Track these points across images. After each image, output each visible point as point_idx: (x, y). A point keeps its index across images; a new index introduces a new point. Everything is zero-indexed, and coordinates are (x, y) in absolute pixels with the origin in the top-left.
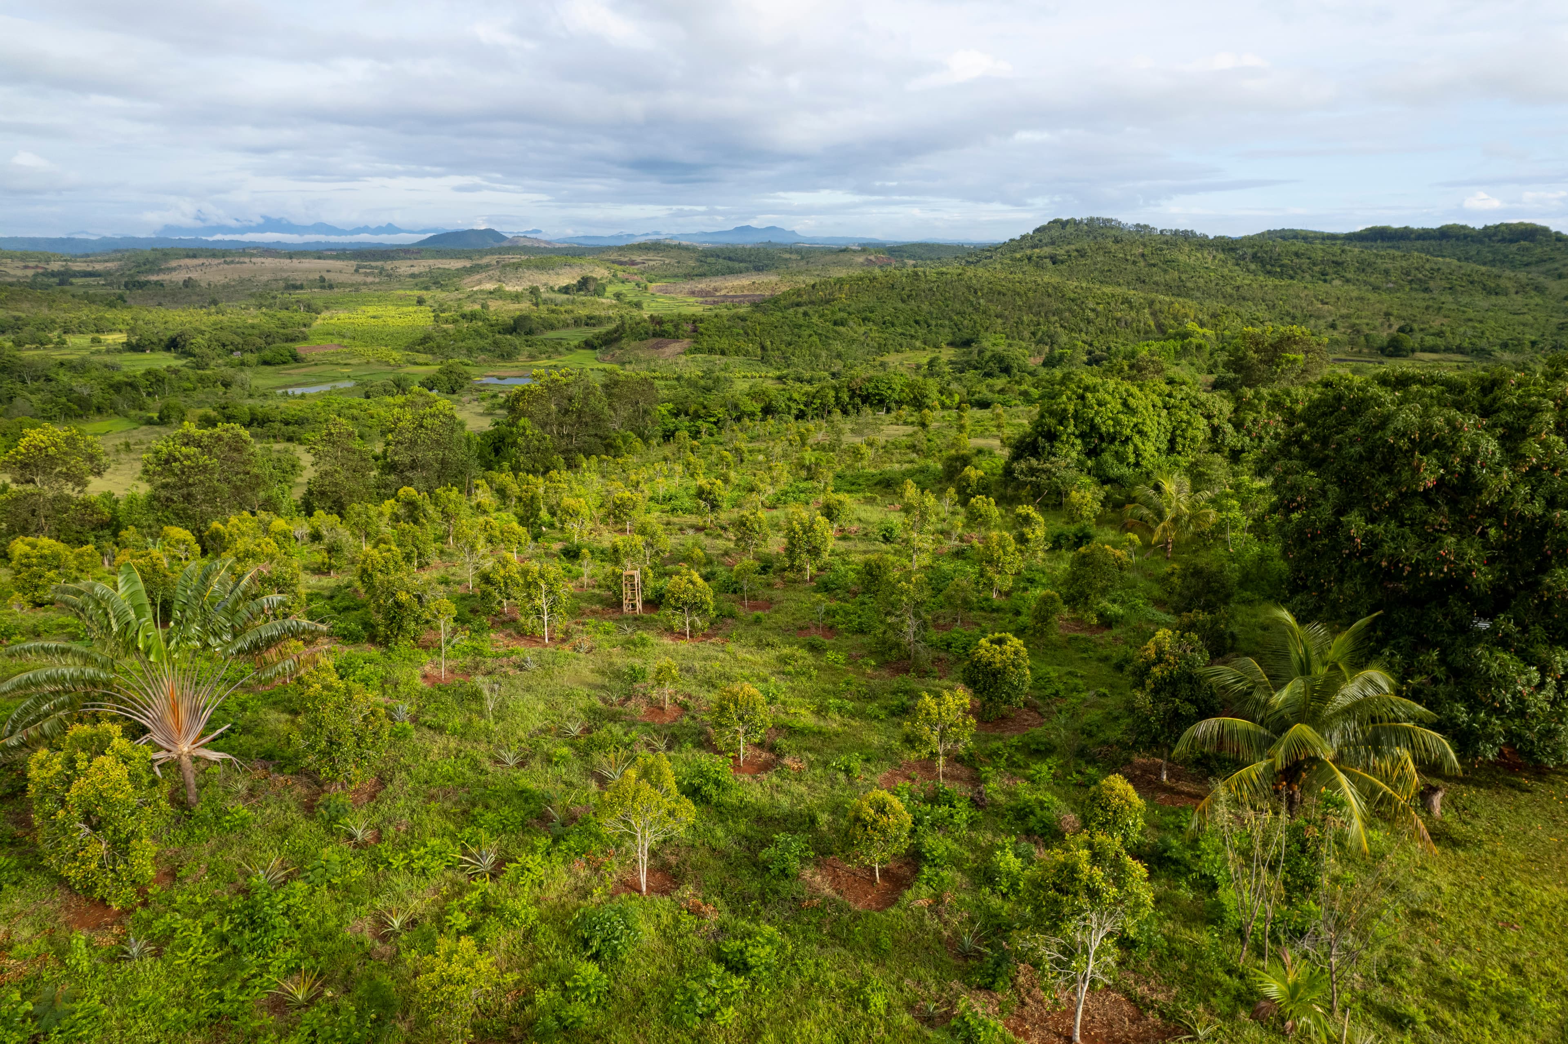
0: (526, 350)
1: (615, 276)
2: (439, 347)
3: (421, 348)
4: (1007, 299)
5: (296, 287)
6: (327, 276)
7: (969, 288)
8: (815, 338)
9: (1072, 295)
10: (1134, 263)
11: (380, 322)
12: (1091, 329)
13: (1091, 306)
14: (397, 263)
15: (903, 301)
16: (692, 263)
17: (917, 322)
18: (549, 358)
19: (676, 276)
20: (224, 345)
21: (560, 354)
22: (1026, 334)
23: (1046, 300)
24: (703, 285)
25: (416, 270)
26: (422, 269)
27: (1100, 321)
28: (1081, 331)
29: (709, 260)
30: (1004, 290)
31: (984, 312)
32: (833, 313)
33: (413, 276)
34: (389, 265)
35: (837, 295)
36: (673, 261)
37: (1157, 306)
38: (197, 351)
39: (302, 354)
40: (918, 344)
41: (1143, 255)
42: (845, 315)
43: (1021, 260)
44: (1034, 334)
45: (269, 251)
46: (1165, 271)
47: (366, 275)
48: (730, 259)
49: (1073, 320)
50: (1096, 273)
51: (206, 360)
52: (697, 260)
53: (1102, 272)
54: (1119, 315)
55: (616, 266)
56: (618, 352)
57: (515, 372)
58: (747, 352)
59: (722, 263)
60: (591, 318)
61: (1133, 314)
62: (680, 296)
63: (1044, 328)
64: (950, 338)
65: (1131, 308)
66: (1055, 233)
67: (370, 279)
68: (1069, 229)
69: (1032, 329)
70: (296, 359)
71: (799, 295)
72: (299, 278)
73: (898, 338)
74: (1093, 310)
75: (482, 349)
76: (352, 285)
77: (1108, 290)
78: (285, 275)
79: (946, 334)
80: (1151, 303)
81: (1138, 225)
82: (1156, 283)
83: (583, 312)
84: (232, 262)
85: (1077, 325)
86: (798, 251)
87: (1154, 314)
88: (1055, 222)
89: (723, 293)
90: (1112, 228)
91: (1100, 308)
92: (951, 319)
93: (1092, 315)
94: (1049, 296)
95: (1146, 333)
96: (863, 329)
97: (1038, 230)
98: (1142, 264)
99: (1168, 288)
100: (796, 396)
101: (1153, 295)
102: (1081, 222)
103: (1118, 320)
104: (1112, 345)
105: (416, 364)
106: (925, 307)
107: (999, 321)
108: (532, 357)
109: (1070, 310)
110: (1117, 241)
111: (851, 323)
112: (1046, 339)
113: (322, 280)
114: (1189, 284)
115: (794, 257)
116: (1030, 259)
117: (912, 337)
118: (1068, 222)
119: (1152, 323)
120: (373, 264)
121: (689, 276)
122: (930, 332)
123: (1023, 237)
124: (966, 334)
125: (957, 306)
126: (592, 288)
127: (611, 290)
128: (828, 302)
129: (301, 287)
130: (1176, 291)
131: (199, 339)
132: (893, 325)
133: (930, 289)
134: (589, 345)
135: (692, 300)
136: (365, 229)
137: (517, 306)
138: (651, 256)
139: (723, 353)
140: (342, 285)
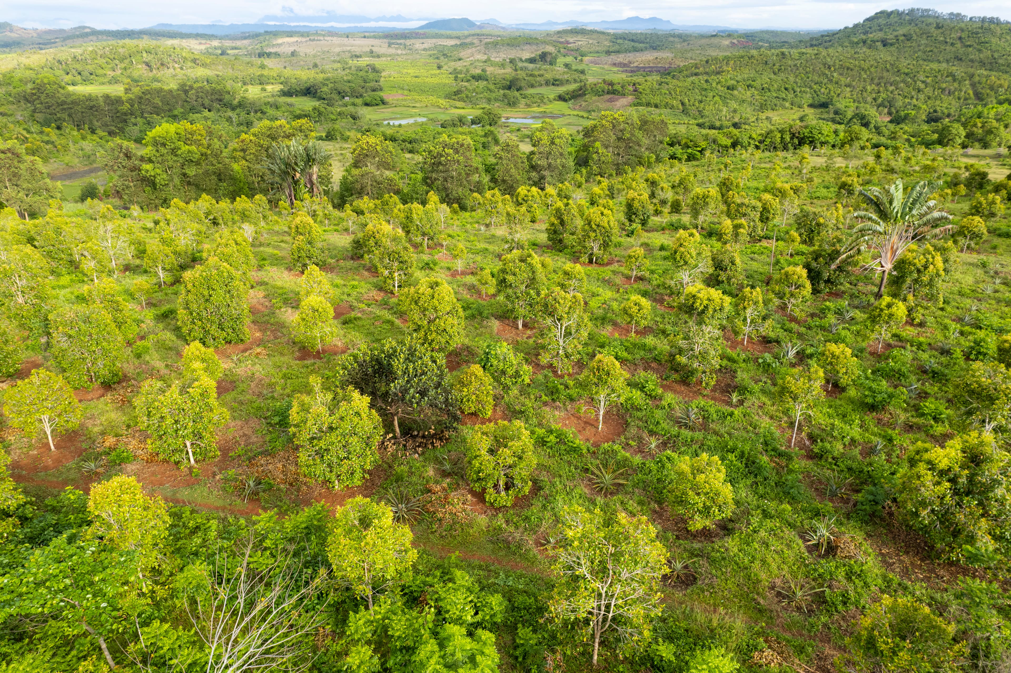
0: (523, 101)
1: (559, 52)
2: (467, 97)
3: (456, 97)
4: (854, 73)
5: (357, 56)
6: (374, 49)
7: (824, 64)
8: (717, 98)
9: (906, 71)
10: (952, 44)
11: (419, 80)
12: (922, 96)
13: (922, 78)
14: (413, 41)
15: (775, 74)
16: (607, 43)
17: (786, 89)
18: (539, 106)
19: (598, 52)
20: (339, 93)
21: (545, 104)
22: (869, 99)
23: (885, 74)
24: (621, 58)
25: (426, 46)
26: (430, 45)
27: (928, 91)
28: (912, 98)
29: (618, 41)
30: (852, 67)
31: (837, 83)
32: (726, 81)
33: (425, 50)
34: (408, 42)
35: (725, 68)
36: (595, 42)
37: (977, 79)
38: (324, 96)
39: (386, 99)
40: (787, 105)
41: (960, 38)
42: (735, 83)
43: (857, 43)
44: (875, 99)
45: (332, 33)
46: (980, 51)
47: (397, 49)
48: (633, 41)
49: (906, 90)
50: (920, 53)
51: (333, 102)
52: (611, 41)
53: (925, 52)
54: (944, 85)
55: (560, 45)
56: (584, 104)
57: (520, 115)
58: (673, 106)
59: (628, 44)
60: (556, 80)
61: (956, 85)
62: (606, 67)
63: (883, 95)
64: (810, 101)
65: (954, 80)
66: (882, 21)
67: (399, 52)
68: (893, 19)
69: (874, 95)
70: (384, 103)
71: (697, 68)
72: (358, 51)
73: (774, 100)
74: (923, 82)
75: (496, 100)
76: (390, 56)
77: (935, 66)
78: (348, 48)
79: (807, 99)
80: (972, 76)
81: (951, 14)
82: (972, 61)
83: (548, 76)
84: (314, 40)
85: (909, 93)
86: (680, 36)
87: (973, 85)
88: (882, 12)
89: (636, 64)
90: (929, 16)
91: (929, 80)
92: (811, 88)
93: (922, 86)
94: (888, 71)
95: (966, 99)
96: (749, 93)
97: (868, 20)
98: (959, 45)
99: (982, 64)
100: (754, 136)
101: (971, 70)
102: (903, 12)
103: (943, 90)
104: (938, 108)
105: (456, 108)
106: (792, 79)
107: (848, 89)
108: (528, 106)
109: (903, 81)
110: (938, 27)
111: (740, 89)
112: (887, 104)
113: (372, 52)
114: (1000, 61)
115: (676, 40)
116: (864, 42)
117: (784, 99)
118: (892, 12)
119: (971, 92)
120: (399, 41)
121: (608, 53)
122: (796, 96)
123: (856, 26)
124: (823, 99)
125: (816, 78)
126: (548, 60)
127: (561, 60)
128: (718, 73)
129: (360, 56)
130: (988, 67)
131: (325, 89)
132: (769, 91)
133: (795, 65)
134: (561, 98)
135: (615, 69)
136: (384, 19)
137: (503, 71)
138: (579, 37)
139: (656, 106)
140: (385, 55)
